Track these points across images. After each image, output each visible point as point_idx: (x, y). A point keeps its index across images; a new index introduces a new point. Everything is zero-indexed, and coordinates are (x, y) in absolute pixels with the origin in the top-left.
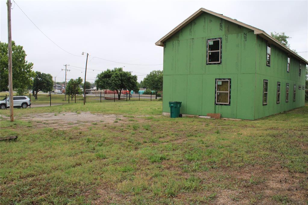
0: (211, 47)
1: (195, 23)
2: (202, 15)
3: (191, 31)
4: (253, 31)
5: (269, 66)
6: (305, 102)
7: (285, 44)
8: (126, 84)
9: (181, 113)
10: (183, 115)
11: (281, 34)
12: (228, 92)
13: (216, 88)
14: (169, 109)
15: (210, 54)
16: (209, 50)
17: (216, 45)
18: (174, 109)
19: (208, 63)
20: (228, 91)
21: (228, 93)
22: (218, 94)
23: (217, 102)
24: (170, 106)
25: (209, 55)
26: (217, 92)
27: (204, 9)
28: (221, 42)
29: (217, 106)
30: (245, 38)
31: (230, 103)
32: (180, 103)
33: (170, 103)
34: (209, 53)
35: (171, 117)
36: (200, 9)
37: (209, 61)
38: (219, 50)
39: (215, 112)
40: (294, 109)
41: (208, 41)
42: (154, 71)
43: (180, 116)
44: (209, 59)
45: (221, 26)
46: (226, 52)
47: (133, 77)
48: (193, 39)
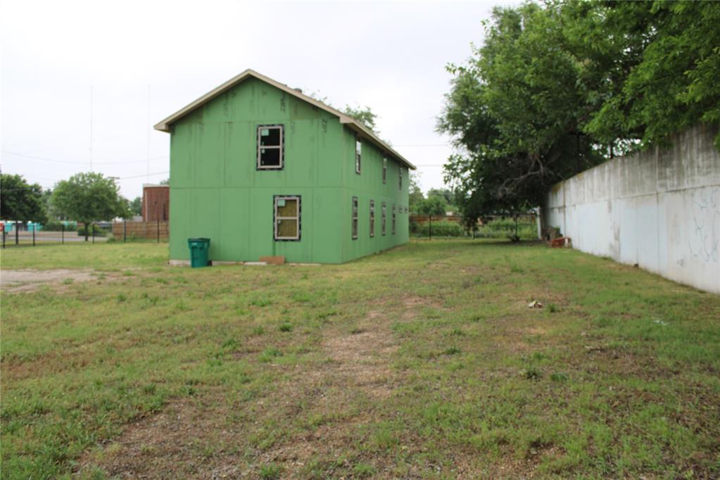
0: (265, 140)
1: (235, 95)
2: (249, 81)
3: (226, 109)
4: (338, 118)
5: (359, 174)
6: (410, 236)
7: (370, 129)
8: (14, 206)
9: (209, 258)
10: (214, 263)
11: (365, 110)
12: (297, 218)
13: (274, 211)
14: (188, 252)
15: (263, 152)
16: (261, 144)
17: (273, 137)
18: (197, 252)
19: (259, 167)
20: (296, 216)
21: (296, 220)
22: (279, 222)
23: (278, 235)
24: (189, 247)
25: (262, 154)
26: (276, 218)
27: (253, 71)
28: (283, 133)
29: (277, 243)
30: (325, 127)
31: (300, 237)
32: (208, 241)
33: (191, 241)
34: (261, 149)
35: (193, 265)
36: (246, 71)
37: (262, 165)
38: (279, 144)
39: (274, 254)
40: (394, 247)
41: (260, 128)
42: (79, 175)
43: (209, 264)
44: (262, 160)
45: (283, 104)
46: (291, 148)
47: (32, 187)
48: (230, 123)
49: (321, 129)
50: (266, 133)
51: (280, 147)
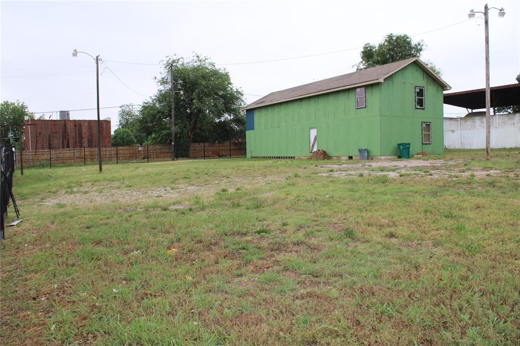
0: (418, 94)
3: (403, 75)
12: (430, 133)
13: (422, 130)
19: (417, 107)
23: (424, 141)
25: (417, 101)
26: (423, 133)
28: (424, 91)
29: (423, 145)
31: (431, 142)
34: (417, 98)
39: (422, 151)
41: (416, 88)
44: (417, 104)
45: (423, 77)
46: (427, 99)
48: (405, 83)
49: (436, 92)
50: (418, 90)
51: (423, 98)
